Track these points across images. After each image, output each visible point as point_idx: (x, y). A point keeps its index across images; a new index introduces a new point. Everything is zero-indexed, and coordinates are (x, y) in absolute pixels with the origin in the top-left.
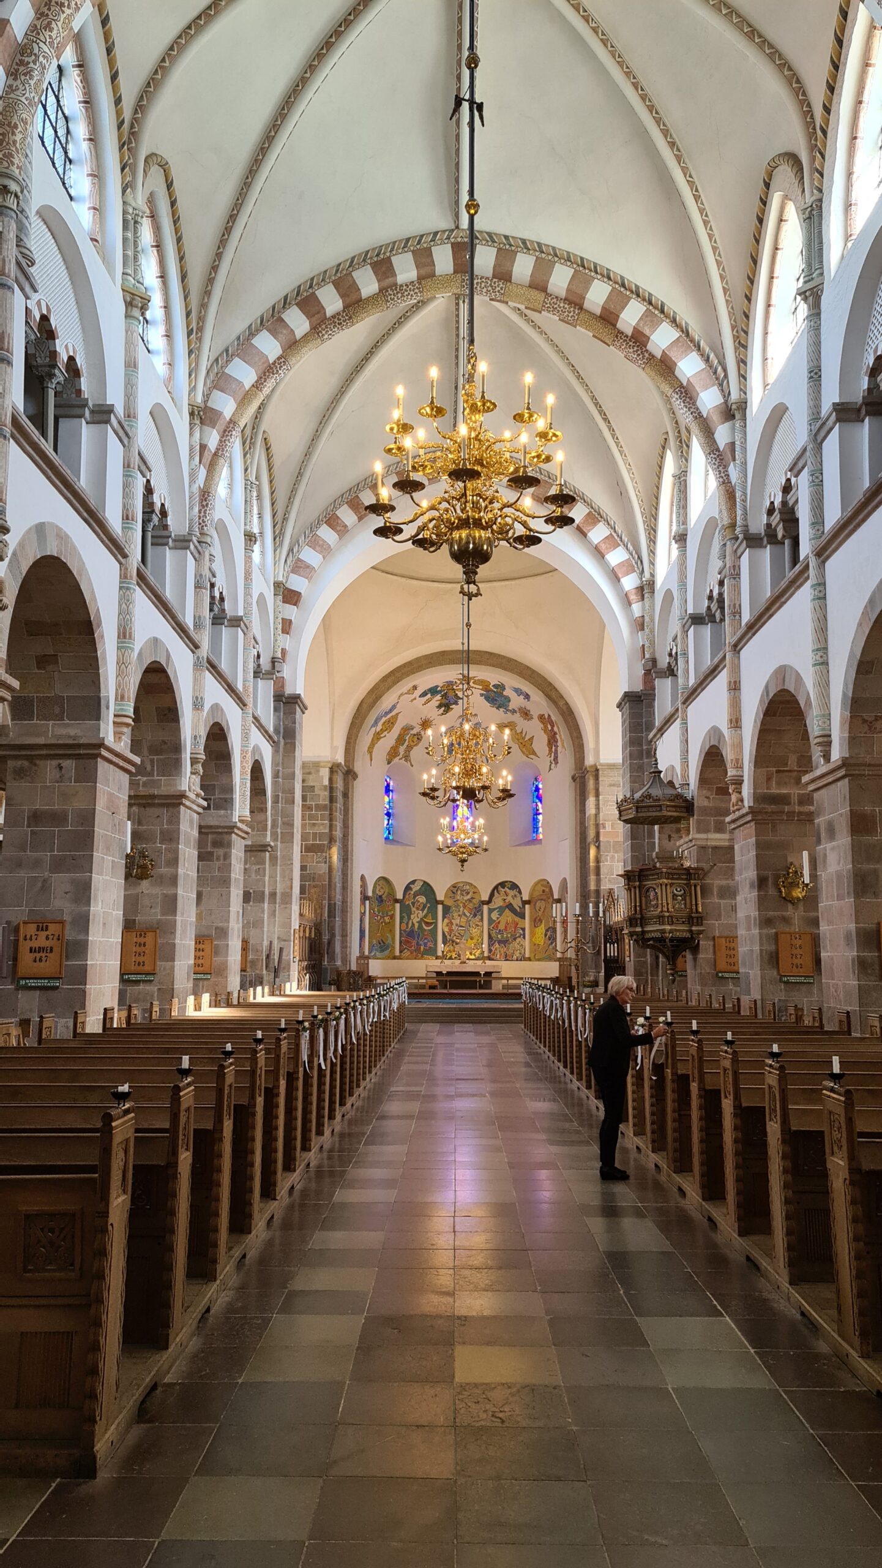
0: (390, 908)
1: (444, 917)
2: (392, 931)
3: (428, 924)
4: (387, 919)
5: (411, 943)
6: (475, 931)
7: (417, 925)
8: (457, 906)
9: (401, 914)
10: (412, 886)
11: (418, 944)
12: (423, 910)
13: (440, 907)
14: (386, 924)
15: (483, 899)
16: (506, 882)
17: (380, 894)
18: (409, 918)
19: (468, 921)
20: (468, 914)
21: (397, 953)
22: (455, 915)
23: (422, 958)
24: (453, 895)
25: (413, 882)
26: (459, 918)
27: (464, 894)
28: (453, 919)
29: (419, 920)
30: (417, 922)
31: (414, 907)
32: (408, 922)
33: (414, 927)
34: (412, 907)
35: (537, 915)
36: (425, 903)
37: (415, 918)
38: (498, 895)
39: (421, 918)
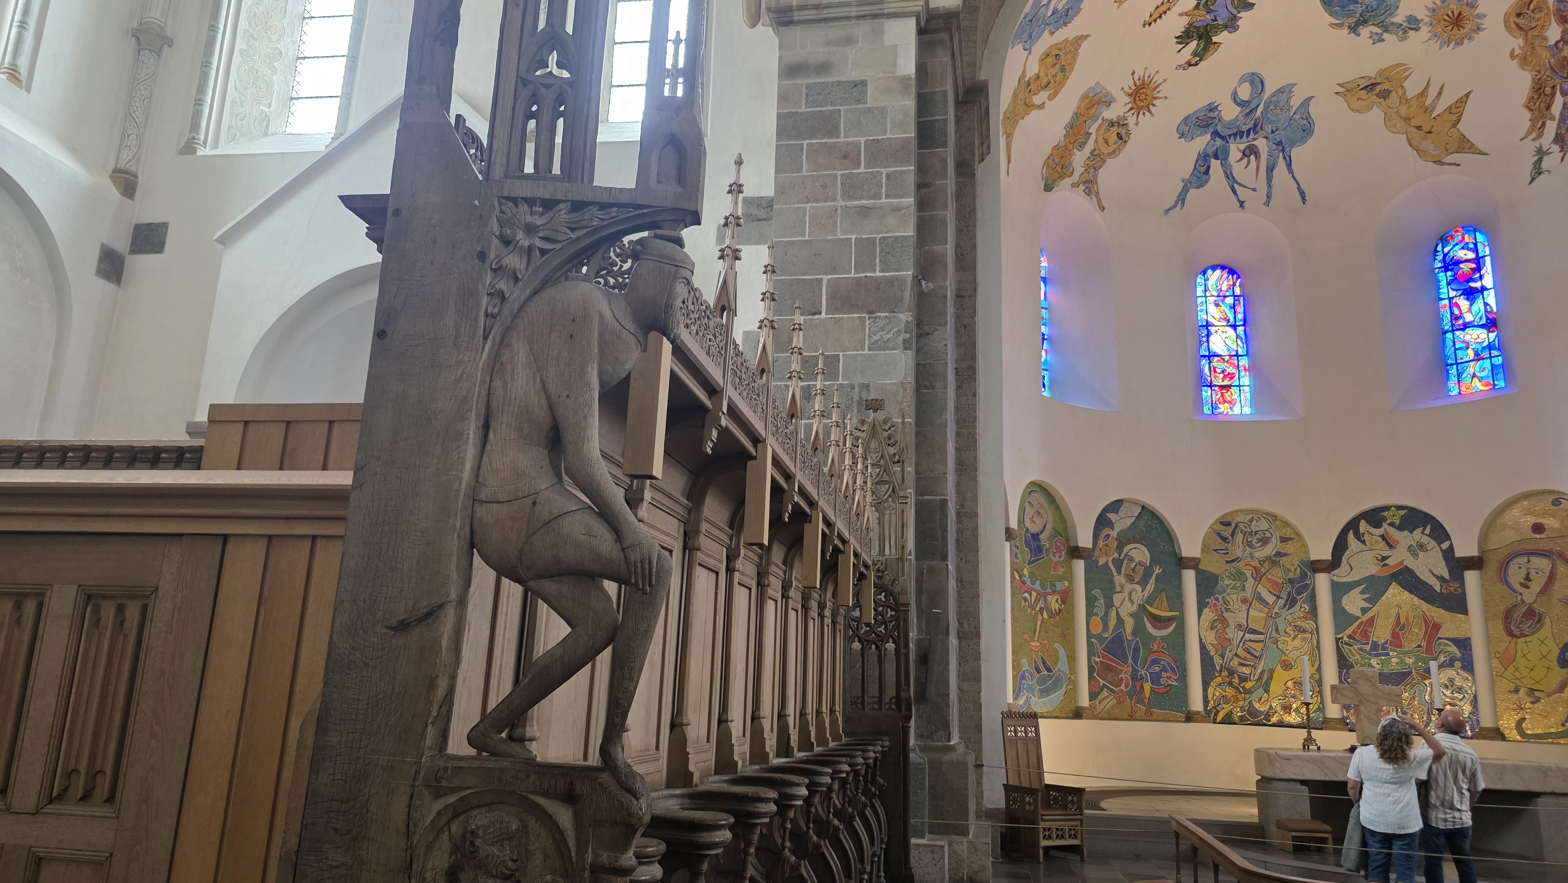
0: (1061, 571)
1: (1201, 606)
2: (1067, 637)
3: (1159, 622)
4: (1054, 602)
5: (1116, 672)
6: (1293, 646)
7: (1129, 623)
8: (1240, 576)
9: (1088, 590)
10: (1112, 516)
11: (1136, 677)
12: (1143, 583)
13: (1189, 577)
14: (1051, 615)
15: (1314, 557)
16: (1387, 508)
17: (1034, 529)
18: (1109, 605)
19: (1272, 617)
20: (1271, 599)
21: (1084, 701)
22: (1234, 598)
23: (1148, 717)
24: (1221, 545)
25: (1115, 506)
26: (1245, 607)
27: (1253, 542)
28: (1227, 610)
29: (1135, 608)
30: (1132, 615)
31: (1119, 573)
32: (1106, 614)
33: (1124, 629)
34: (1115, 573)
35: (1522, 599)
36: (1148, 565)
37: (1124, 604)
38: (1360, 544)
39: (1140, 605)
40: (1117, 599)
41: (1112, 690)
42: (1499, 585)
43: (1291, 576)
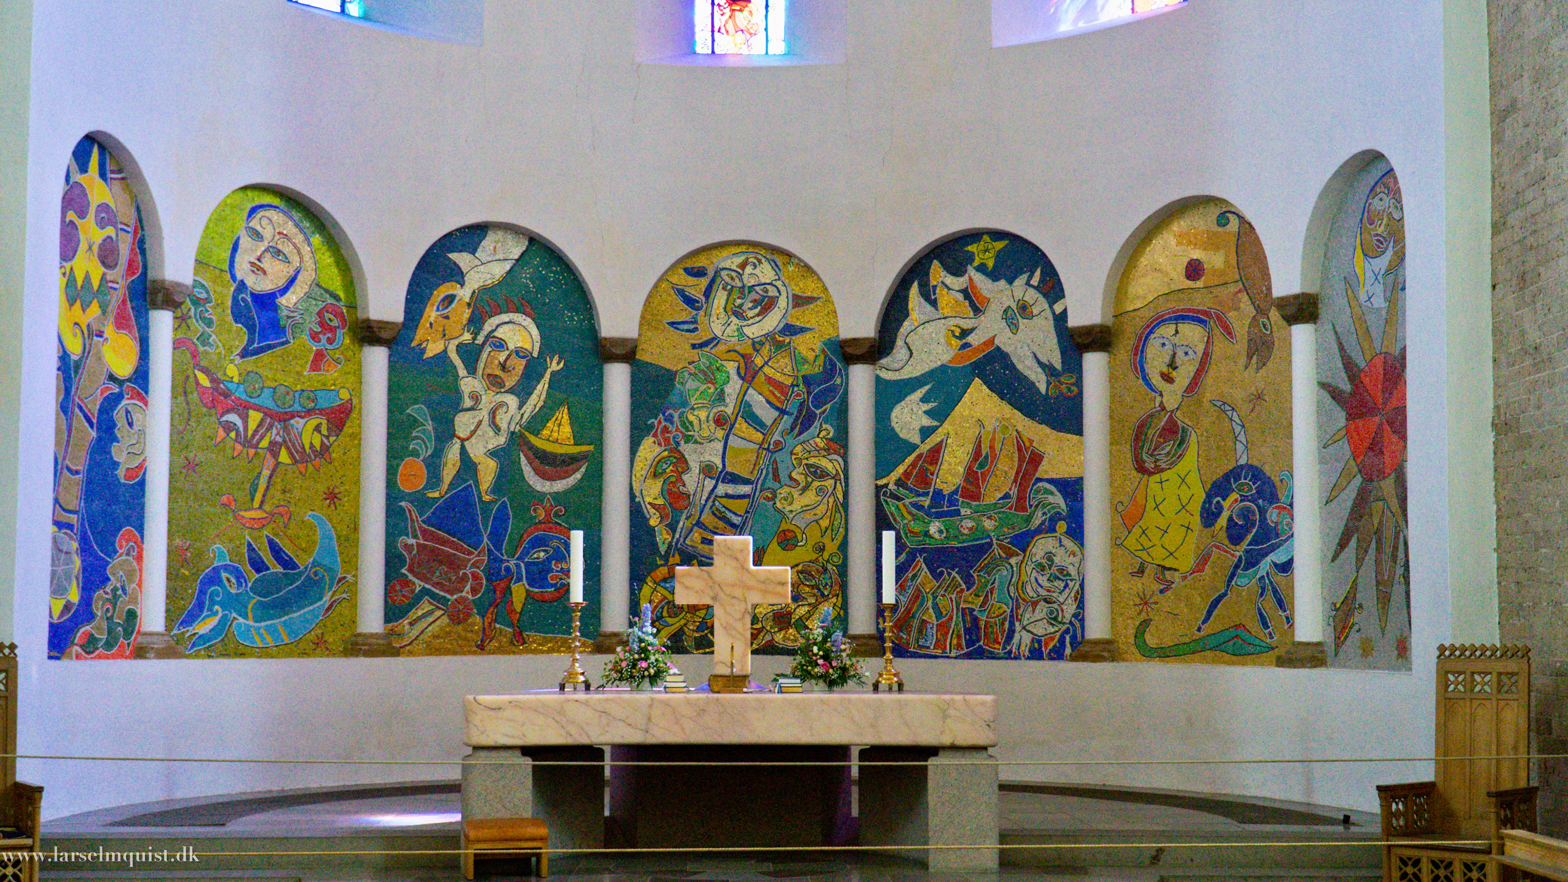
0: (332, 369)
1: (639, 430)
2: (342, 500)
4: (308, 430)
7: (488, 471)
8: (712, 372)
10: (462, 259)
11: (496, 572)
12: (523, 391)
13: (617, 377)
15: (846, 333)
17: (263, 285)
18: (445, 433)
19: (770, 449)
21: (373, 621)
22: (702, 416)
23: (517, 648)
25: (469, 236)
26: (720, 434)
27: (745, 307)
28: (688, 439)
29: (502, 440)
30: (493, 454)
31: (472, 370)
32: (438, 453)
33: (477, 482)
34: (462, 371)
35: (1162, 402)
36: (535, 354)
37: (479, 432)
38: (929, 307)
39: (513, 433)
40: (463, 423)
41: (443, 600)
42: (1132, 376)
43: (806, 370)
